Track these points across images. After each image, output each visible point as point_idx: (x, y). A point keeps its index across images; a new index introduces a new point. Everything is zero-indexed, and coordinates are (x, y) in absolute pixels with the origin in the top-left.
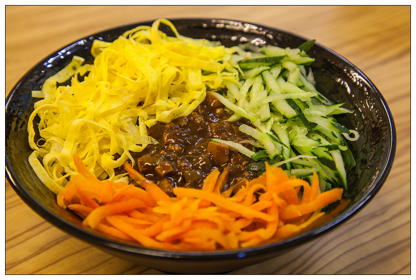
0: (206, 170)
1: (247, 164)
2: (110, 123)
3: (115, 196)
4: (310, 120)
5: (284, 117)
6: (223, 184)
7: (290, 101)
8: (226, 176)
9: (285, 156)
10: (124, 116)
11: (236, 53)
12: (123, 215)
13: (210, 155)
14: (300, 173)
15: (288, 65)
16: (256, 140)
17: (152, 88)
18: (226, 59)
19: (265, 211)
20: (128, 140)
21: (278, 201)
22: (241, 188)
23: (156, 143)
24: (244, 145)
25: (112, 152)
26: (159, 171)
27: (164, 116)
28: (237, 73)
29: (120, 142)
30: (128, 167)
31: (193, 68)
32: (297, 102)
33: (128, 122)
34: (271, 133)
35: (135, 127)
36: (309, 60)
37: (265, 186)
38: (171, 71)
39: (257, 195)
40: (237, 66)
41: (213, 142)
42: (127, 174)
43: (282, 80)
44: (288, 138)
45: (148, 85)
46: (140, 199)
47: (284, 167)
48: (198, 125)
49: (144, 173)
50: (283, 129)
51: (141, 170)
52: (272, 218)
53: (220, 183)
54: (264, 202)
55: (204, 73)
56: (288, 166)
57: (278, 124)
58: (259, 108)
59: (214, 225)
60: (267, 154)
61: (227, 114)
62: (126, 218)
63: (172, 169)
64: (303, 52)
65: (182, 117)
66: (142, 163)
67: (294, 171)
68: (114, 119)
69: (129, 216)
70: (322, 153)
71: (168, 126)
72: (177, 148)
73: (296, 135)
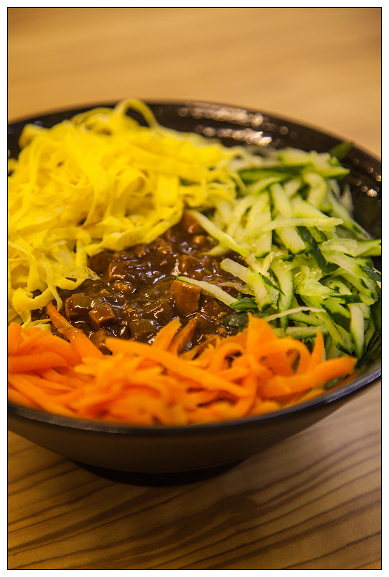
0: (163, 320)
1: (224, 316)
2: (32, 245)
3: (22, 345)
4: (329, 259)
5: (290, 253)
6: (185, 342)
7: (302, 230)
8: (191, 331)
9: (280, 307)
10: (54, 237)
11: (238, 158)
12: (33, 375)
13: (172, 301)
14: (299, 334)
15: (311, 178)
16: (244, 284)
17: (98, 197)
18: (221, 164)
19: (239, 382)
20: (54, 270)
21: (257, 368)
22: (207, 347)
23: (96, 278)
24: (224, 289)
25: (30, 288)
26: (94, 318)
27: (113, 239)
28: (232, 185)
29: (42, 273)
30: (51, 310)
31: (166, 174)
32: (312, 232)
33: (60, 247)
34: (267, 275)
35: (69, 255)
36: (342, 171)
37: (245, 347)
38: (132, 176)
39: (230, 359)
40: (236, 176)
41: (180, 282)
42: (48, 320)
43: (299, 200)
44: (291, 283)
45: (92, 193)
46: (59, 354)
47: (277, 323)
48: (162, 257)
49: (72, 319)
50: (285, 269)
51: (68, 314)
52: (246, 391)
53: (180, 340)
54: (238, 369)
55: (184, 182)
56: (283, 322)
57: (281, 261)
58: (257, 237)
59: (155, 393)
60: (256, 304)
61: (209, 243)
62: (36, 379)
63: (112, 315)
64: (335, 160)
65: (141, 245)
66: (71, 305)
67: (290, 330)
68: (38, 240)
69: (42, 377)
70: (336, 306)
71: (116, 255)
72: (125, 287)
73: (303, 279)
